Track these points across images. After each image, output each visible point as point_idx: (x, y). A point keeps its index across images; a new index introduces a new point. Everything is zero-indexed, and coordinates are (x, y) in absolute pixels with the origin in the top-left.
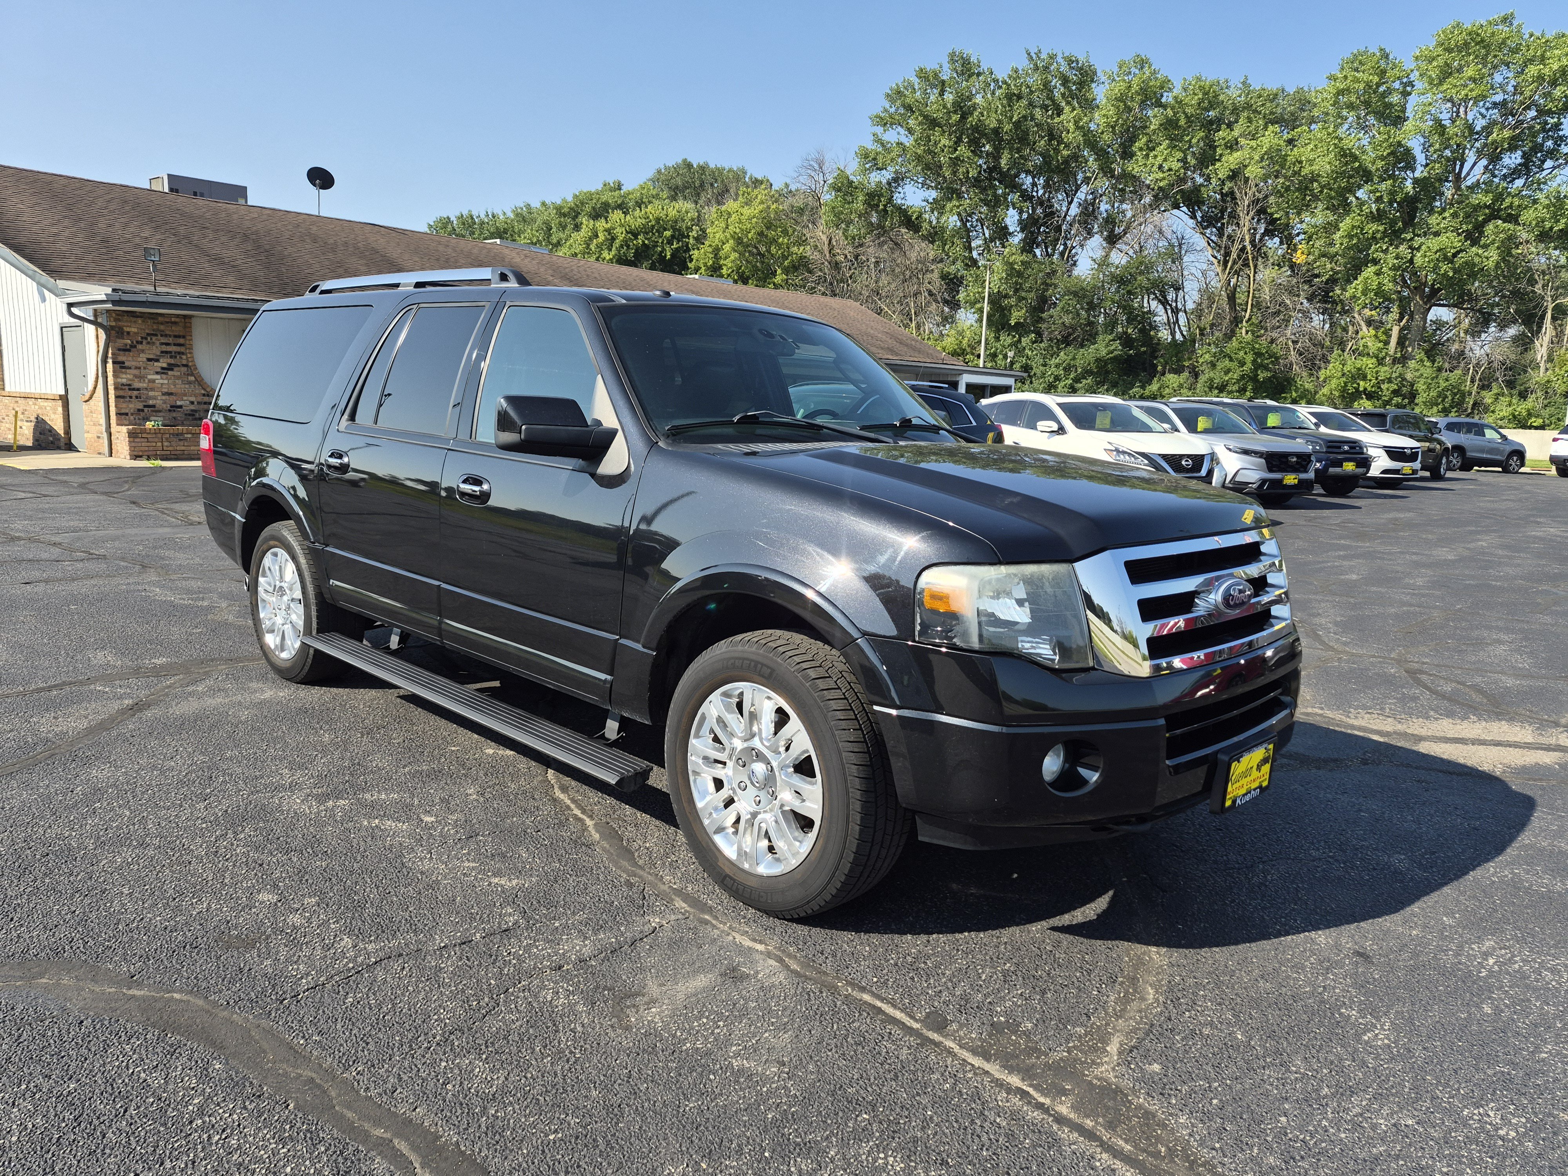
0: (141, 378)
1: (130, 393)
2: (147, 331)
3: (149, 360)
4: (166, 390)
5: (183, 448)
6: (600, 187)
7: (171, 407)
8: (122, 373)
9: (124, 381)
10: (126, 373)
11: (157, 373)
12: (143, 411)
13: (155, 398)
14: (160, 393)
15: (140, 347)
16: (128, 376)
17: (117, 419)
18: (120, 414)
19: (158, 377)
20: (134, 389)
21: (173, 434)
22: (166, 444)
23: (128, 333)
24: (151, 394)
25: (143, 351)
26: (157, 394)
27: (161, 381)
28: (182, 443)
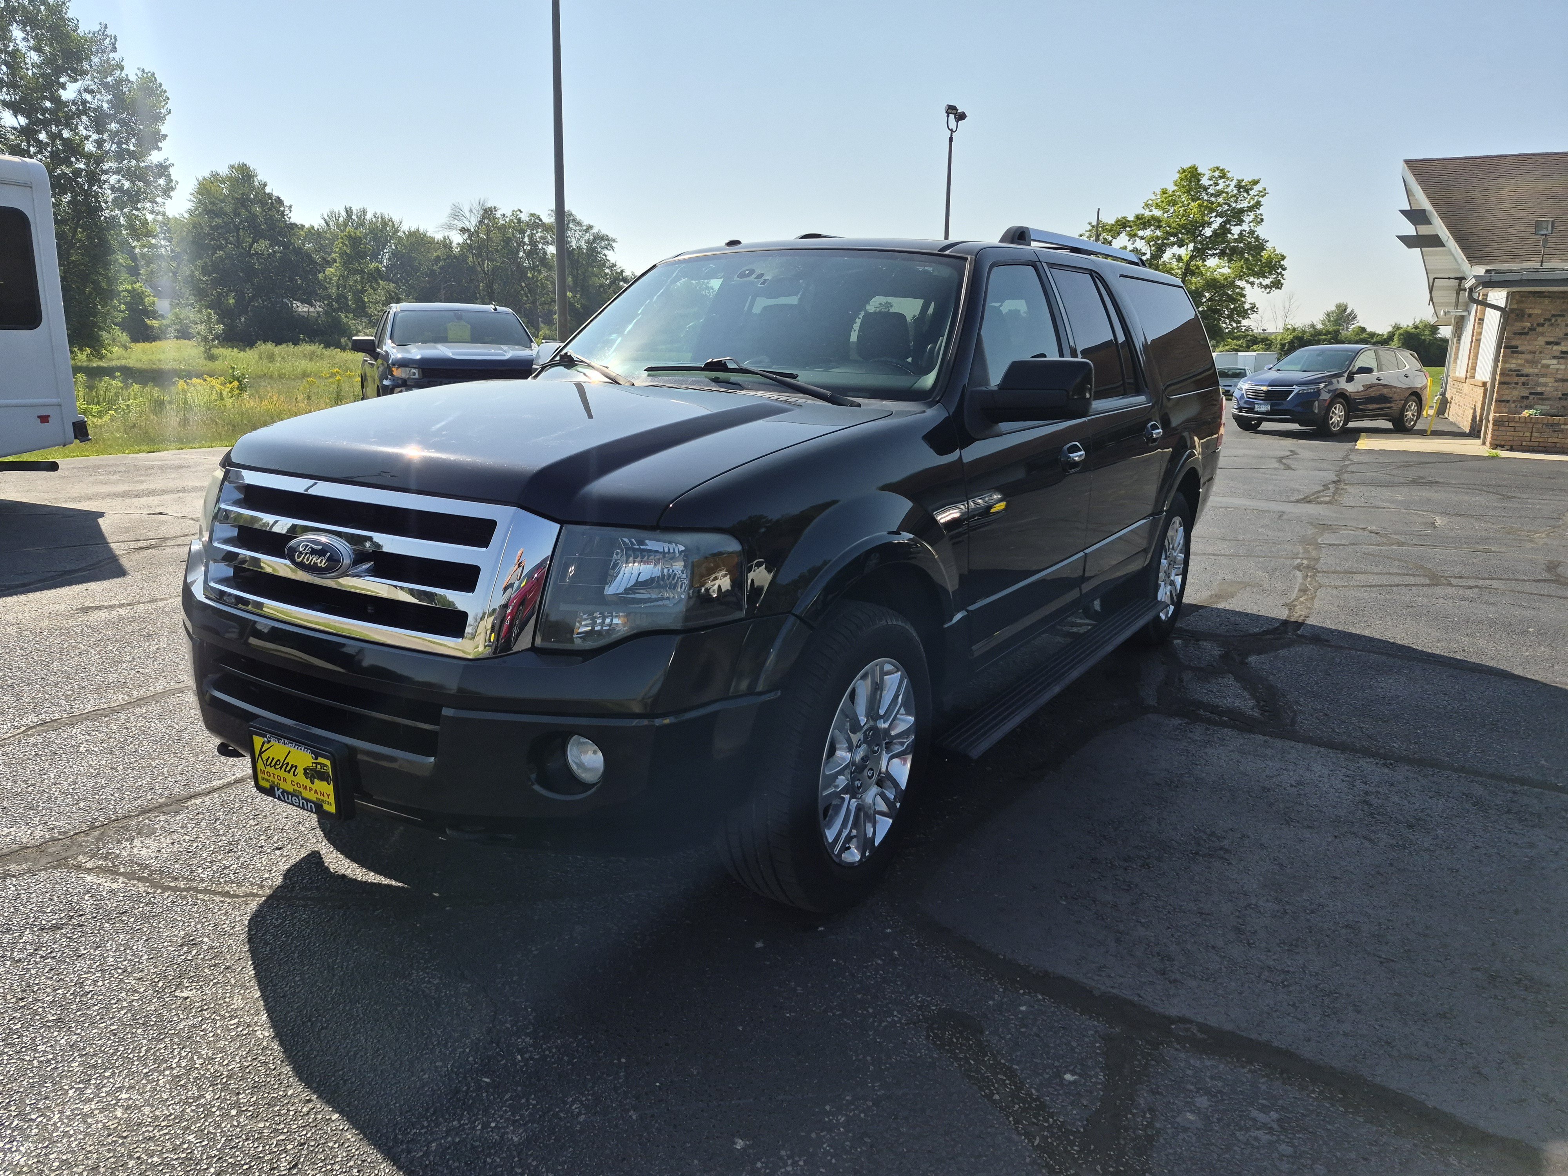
0: (1533, 363)
1: (1516, 379)
2: (1553, 312)
3: (1548, 343)
4: (1560, 376)
5: (1556, 440)
7: (1563, 395)
8: (1513, 358)
9: (1513, 366)
10: (1517, 358)
11: (1554, 357)
12: (1527, 398)
13: (1545, 385)
14: (1553, 380)
15: (1540, 329)
16: (1519, 361)
17: (1496, 406)
18: (1500, 401)
19: (1555, 361)
20: (1522, 375)
21: (1547, 425)
22: (1535, 434)
23: (1530, 315)
24: (1542, 380)
25: (1542, 334)
26: (1548, 380)
27: (1557, 367)
28: (1555, 435)
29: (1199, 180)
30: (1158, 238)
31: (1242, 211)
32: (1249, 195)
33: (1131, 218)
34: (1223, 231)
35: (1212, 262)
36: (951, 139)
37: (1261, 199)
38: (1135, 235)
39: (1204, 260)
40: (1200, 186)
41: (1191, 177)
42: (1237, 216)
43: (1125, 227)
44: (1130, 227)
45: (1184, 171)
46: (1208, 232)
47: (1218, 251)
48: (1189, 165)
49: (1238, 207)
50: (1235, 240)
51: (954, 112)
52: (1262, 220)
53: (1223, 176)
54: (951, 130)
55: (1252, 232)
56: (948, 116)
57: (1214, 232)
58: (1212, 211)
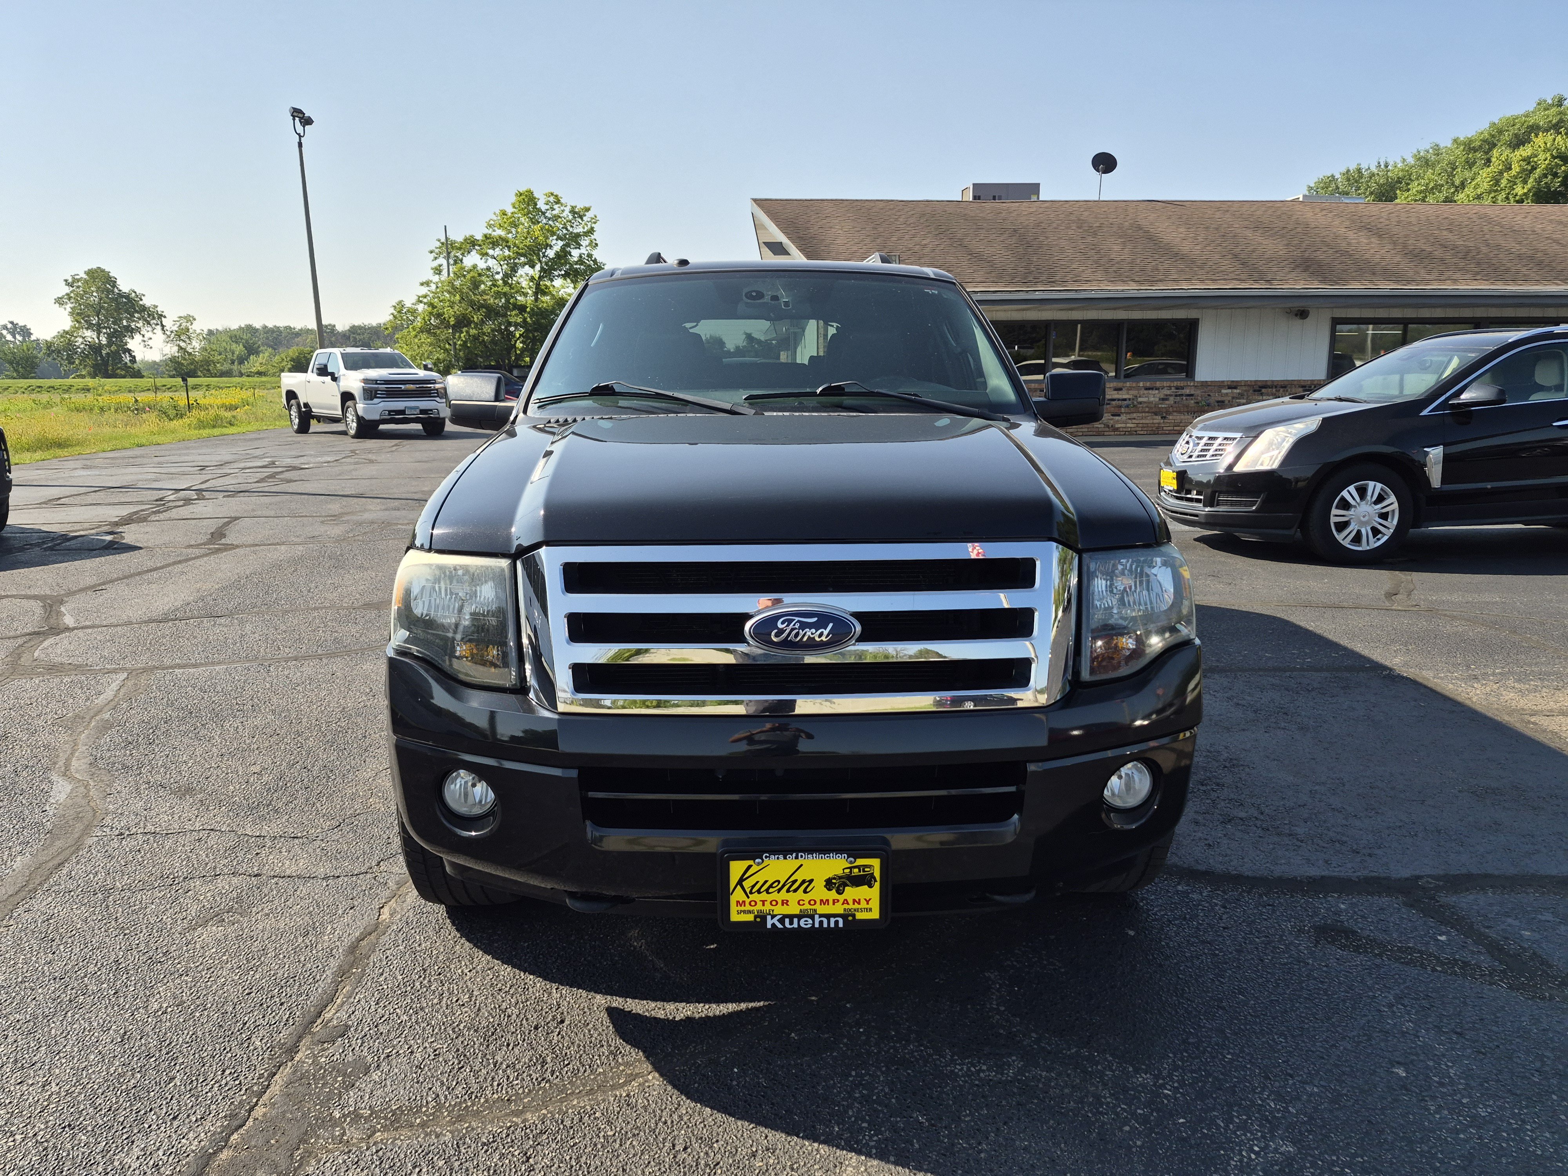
6: (1531, 106)
29: (536, 204)
30: (509, 257)
31: (578, 235)
32: (582, 220)
33: (479, 237)
34: (563, 255)
35: (558, 282)
36: (300, 145)
37: (593, 225)
38: (487, 254)
39: (552, 281)
40: (539, 210)
41: (528, 200)
42: (574, 239)
43: (474, 246)
44: (480, 246)
45: (521, 194)
46: (551, 253)
47: (563, 272)
48: (525, 189)
49: (575, 231)
50: (576, 263)
51: (301, 116)
52: (597, 244)
53: (558, 202)
54: (299, 134)
55: (590, 256)
56: (294, 120)
57: (557, 254)
58: (553, 234)
